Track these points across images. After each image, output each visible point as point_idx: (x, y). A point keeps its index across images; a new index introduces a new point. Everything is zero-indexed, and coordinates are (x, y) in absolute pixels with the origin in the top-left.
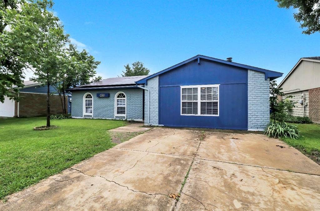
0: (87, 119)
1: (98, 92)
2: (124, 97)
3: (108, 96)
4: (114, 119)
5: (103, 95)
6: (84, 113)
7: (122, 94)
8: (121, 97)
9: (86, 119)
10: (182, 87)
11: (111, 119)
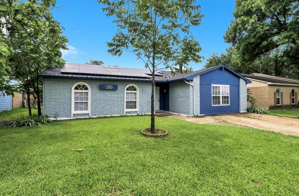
0: (80, 119)
1: (101, 83)
2: (135, 90)
3: (115, 89)
4: (123, 115)
5: (110, 87)
6: (73, 112)
7: (133, 87)
8: (131, 90)
9: (77, 119)
10: (213, 85)
11: (120, 115)
